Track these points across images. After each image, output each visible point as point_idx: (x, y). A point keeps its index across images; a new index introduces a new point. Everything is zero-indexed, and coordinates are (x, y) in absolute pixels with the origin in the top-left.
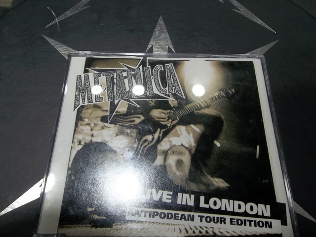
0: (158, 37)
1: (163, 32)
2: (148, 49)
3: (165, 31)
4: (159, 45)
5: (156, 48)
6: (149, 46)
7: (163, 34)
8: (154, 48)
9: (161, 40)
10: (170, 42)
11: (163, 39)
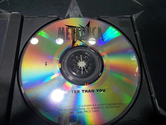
0: (72, 8)
1: (76, 6)
2: (66, 16)
3: (77, 5)
4: (73, 13)
5: (71, 15)
6: (67, 14)
7: (75, 7)
8: (70, 15)
9: (74, 10)
10: (80, 11)
11: (76, 10)
